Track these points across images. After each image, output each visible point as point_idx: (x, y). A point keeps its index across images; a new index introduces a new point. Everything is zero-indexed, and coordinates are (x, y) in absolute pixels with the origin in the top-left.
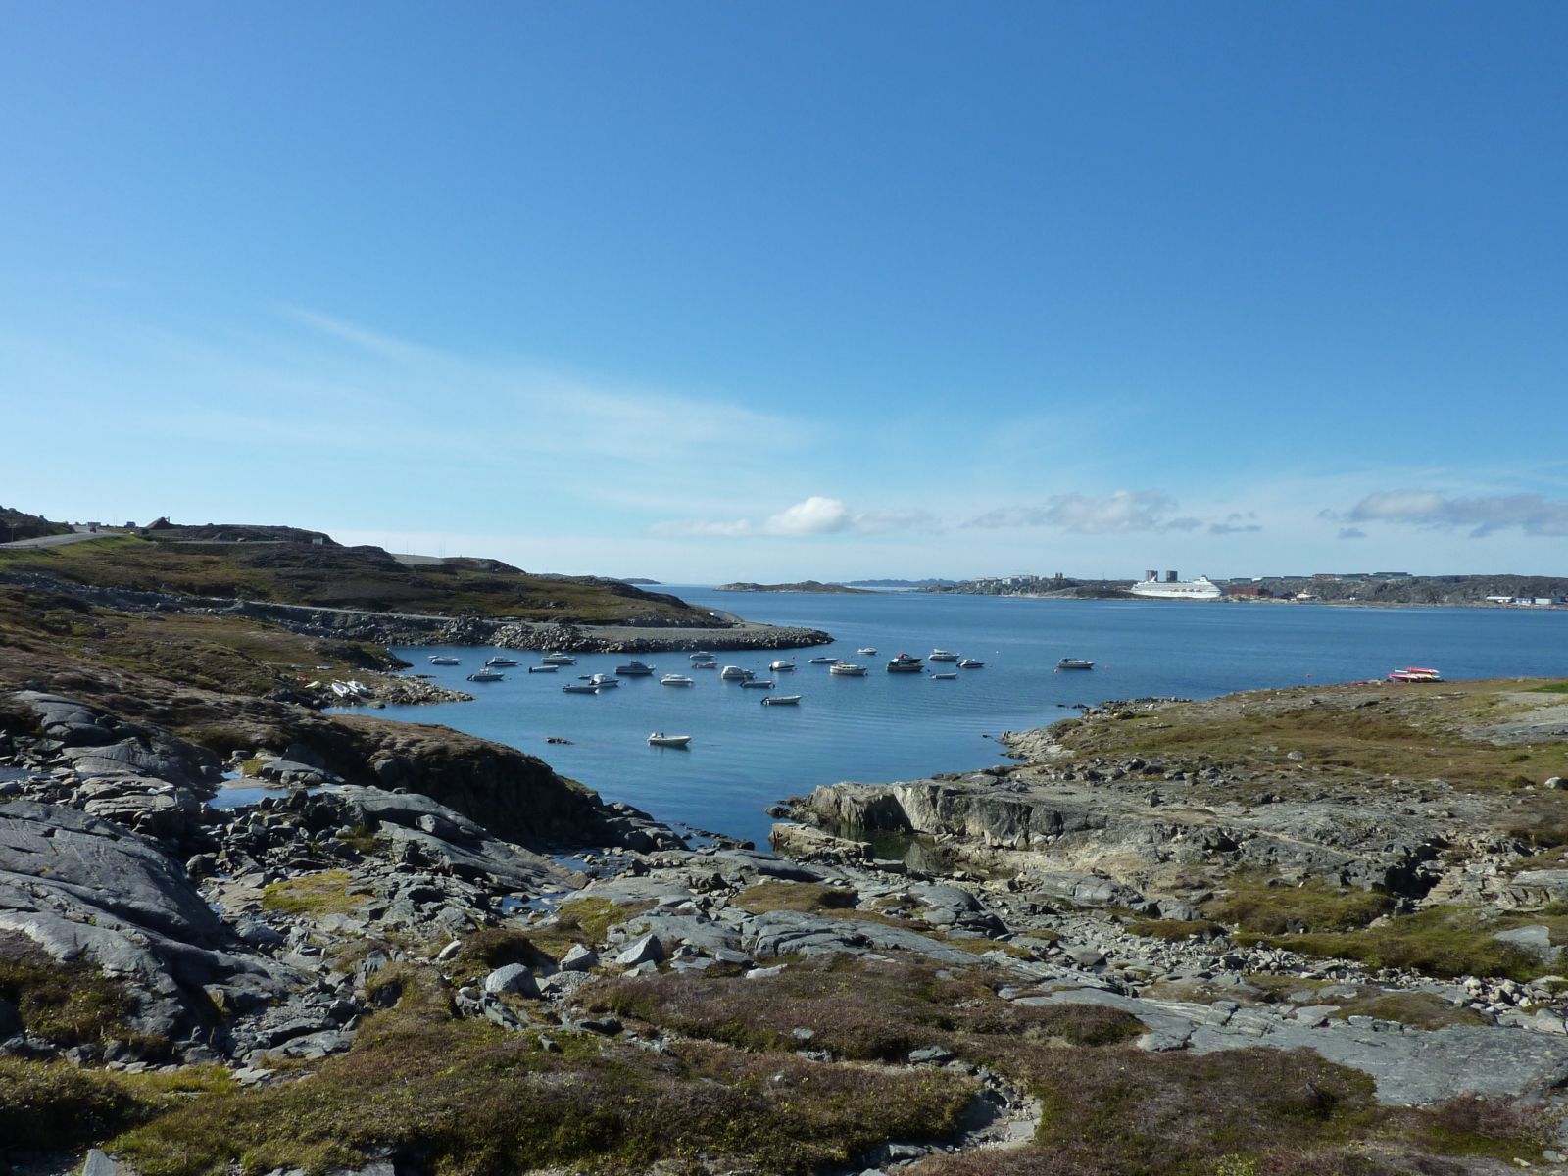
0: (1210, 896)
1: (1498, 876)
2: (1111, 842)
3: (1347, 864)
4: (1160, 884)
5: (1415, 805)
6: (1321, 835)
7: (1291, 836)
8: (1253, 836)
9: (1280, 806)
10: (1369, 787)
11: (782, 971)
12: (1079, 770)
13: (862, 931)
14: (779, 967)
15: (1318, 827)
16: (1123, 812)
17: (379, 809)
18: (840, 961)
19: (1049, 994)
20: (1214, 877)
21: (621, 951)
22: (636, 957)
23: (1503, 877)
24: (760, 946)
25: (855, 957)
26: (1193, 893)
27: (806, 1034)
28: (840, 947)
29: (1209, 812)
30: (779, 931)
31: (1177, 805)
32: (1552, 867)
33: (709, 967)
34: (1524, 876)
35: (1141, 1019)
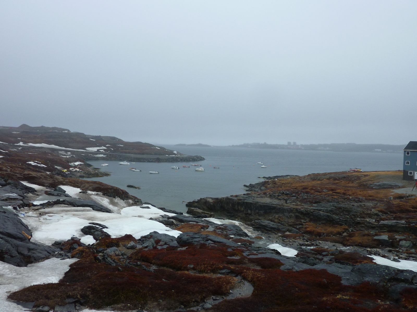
0: (302, 228)
1: (375, 222)
2: (277, 213)
3: (338, 219)
4: (289, 224)
5: (356, 204)
6: (331, 211)
7: (323, 211)
8: (314, 211)
9: (321, 204)
10: (344, 199)
11: (187, 249)
13: (209, 238)
14: (186, 247)
15: (330, 209)
16: (280, 205)
17: (80, 204)
18: (203, 246)
19: (257, 255)
20: (304, 222)
21: (144, 243)
22: (147, 245)
23: (377, 222)
24: (181, 241)
25: (206, 245)
26: (298, 226)
27: (192, 266)
28: (202, 242)
29: (303, 206)
30: (186, 238)
31: (294, 204)
32: (389, 220)
33: (167, 247)
34: (382, 222)
35: (281, 261)
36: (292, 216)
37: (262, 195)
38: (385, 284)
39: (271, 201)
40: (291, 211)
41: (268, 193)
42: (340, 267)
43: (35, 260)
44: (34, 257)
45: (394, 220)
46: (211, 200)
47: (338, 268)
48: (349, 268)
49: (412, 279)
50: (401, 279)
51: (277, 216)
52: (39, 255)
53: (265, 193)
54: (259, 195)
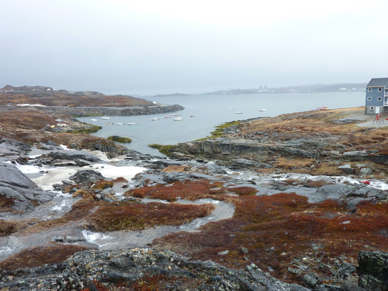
0: (275, 163)
1: (340, 154)
2: (252, 152)
3: (306, 153)
4: (263, 160)
5: (322, 139)
6: (300, 147)
7: (293, 147)
8: (285, 148)
9: (291, 141)
10: (311, 135)
11: (173, 185)
12: (244, 135)
13: (192, 175)
14: (173, 184)
15: (299, 145)
16: (254, 144)
17: (72, 155)
18: (187, 181)
19: (235, 185)
20: (276, 158)
22: (139, 184)
23: (341, 154)
24: (168, 179)
25: (190, 180)
26: (270, 162)
27: (179, 198)
28: (187, 178)
29: (275, 143)
30: (172, 176)
31: (267, 142)
32: (352, 151)
33: (156, 185)
34: (346, 153)
35: (257, 189)
36: (265, 153)
37: (238, 137)
38: (344, 199)
39: (246, 141)
40: (264, 149)
41: (243, 135)
42: (307, 189)
43: (41, 203)
44: (40, 201)
45: (356, 150)
46: (191, 145)
47: (305, 191)
48: (314, 190)
49: (367, 194)
50: (358, 194)
51: (251, 154)
52: (44, 198)
53: (240, 135)
54: (235, 136)
